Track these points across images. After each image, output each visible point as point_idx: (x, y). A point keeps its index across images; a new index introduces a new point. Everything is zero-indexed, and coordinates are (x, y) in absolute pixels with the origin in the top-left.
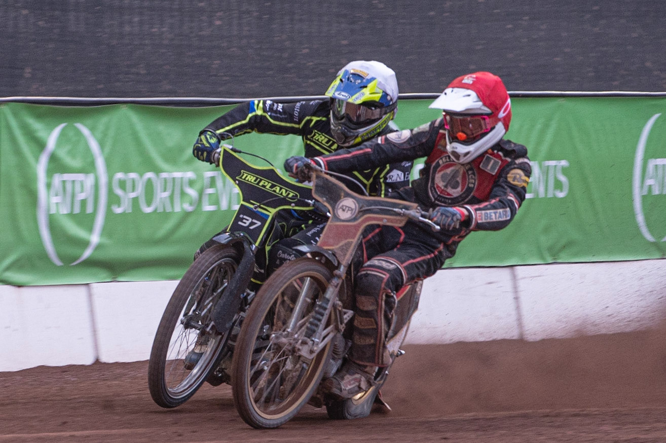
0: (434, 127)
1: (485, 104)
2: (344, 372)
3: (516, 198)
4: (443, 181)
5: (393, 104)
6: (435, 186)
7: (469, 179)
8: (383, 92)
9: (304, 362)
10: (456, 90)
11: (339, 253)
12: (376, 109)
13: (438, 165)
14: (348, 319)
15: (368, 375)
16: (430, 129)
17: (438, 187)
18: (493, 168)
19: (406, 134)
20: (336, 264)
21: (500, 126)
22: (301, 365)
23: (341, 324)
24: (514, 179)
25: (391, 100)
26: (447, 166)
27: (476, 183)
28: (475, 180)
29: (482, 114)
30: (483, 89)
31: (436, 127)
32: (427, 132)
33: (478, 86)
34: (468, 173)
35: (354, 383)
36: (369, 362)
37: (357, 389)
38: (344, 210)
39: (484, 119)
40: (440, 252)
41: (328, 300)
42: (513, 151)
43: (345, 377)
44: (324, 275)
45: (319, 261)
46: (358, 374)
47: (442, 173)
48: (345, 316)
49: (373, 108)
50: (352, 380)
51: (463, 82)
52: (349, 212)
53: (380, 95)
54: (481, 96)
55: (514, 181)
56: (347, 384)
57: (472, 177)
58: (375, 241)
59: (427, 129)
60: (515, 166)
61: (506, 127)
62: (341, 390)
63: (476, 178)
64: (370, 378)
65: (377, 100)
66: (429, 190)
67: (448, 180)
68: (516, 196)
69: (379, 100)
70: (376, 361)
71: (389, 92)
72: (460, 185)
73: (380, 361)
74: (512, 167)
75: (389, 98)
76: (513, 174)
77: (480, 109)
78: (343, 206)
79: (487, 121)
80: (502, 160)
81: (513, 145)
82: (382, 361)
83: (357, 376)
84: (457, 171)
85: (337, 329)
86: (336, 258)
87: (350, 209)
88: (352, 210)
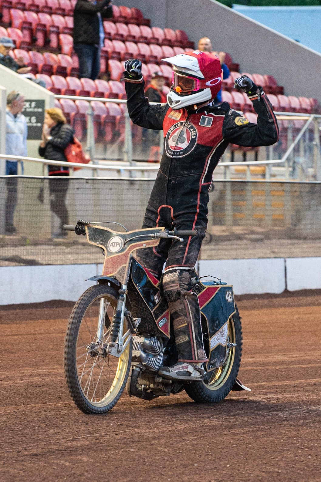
11: (118, 277)
20: (118, 285)
21: (208, 91)
23: (135, 328)
28: (196, 133)
41: (120, 312)
44: (112, 294)
48: (136, 323)
67: (177, 139)
72: (186, 138)
78: (112, 243)
86: (117, 280)
87: (117, 244)
88: (119, 244)
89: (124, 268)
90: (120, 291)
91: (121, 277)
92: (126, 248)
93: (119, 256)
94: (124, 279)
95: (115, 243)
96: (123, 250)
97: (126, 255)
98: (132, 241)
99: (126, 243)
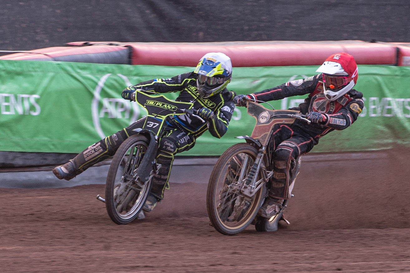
0: (316, 79)
1: (345, 71)
2: (267, 204)
3: (351, 117)
4: (317, 106)
5: (230, 75)
6: (313, 108)
7: (330, 107)
8: (224, 69)
9: (246, 200)
10: (330, 62)
11: (261, 140)
12: (221, 78)
13: (316, 97)
14: (271, 175)
15: (279, 204)
16: (314, 80)
17: (314, 109)
18: (343, 102)
19: (301, 81)
20: (260, 146)
21: (352, 82)
22: (245, 202)
23: (266, 178)
24: (354, 107)
25: (229, 73)
26: (321, 99)
27: (334, 110)
28: (334, 108)
29: (343, 76)
30: (344, 63)
31: (317, 79)
32: (312, 81)
33: (342, 61)
34: (330, 104)
35: (272, 210)
36: (281, 197)
37: (274, 212)
38: (263, 118)
39: (344, 78)
40: (312, 141)
41: (257, 165)
42: (356, 95)
43: (268, 207)
44: (254, 152)
45: (253, 145)
46: (274, 204)
47: (317, 102)
48: (268, 175)
49: (219, 78)
50: (271, 208)
51: (334, 58)
52: (266, 119)
53: (223, 71)
54: (343, 67)
55: (353, 108)
56: (269, 210)
57: (332, 106)
58: (277, 135)
59: (312, 80)
60: (355, 101)
61: (355, 82)
62: (266, 214)
63: (334, 107)
64: (280, 206)
65: (221, 74)
66: (309, 110)
67: (319, 106)
68: (352, 116)
69: (223, 74)
70: (284, 196)
71: (227, 69)
72: (326, 109)
73: (286, 197)
74: (353, 102)
75: (227, 72)
76: (354, 105)
77: (342, 73)
78: (262, 116)
79: (346, 79)
80: (349, 99)
81: (356, 92)
82: (287, 197)
83: (274, 205)
84: (325, 102)
85: (264, 180)
86: (260, 142)
87: (266, 117)
88: (267, 118)
89: (266, 135)
90: (260, 150)
91: (263, 141)
92: (271, 121)
93: (265, 126)
94: (265, 142)
95: (264, 116)
96: (268, 122)
97: (269, 126)
98: (275, 117)
99: (272, 118)
